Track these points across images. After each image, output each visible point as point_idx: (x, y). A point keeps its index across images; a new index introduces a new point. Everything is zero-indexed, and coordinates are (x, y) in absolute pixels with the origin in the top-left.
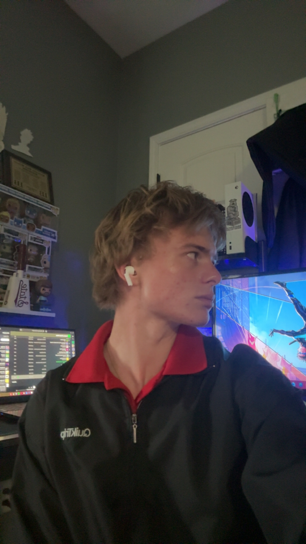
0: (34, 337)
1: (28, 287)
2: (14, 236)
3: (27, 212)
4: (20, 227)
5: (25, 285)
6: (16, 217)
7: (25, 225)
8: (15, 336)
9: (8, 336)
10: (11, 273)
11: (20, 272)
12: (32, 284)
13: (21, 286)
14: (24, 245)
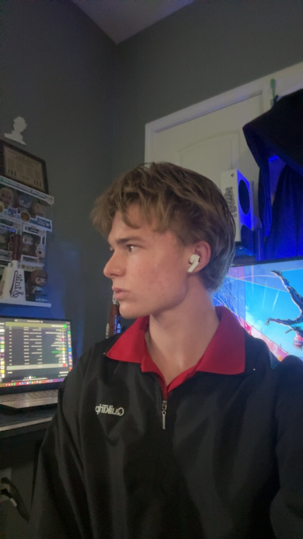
0: (30, 328)
1: (23, 278)
2: (9, 226)
3: (21, 202)
4: (13, 216)
5: (20, 275)
6: (10, 207)
7: (20, 215)
8: (10, 327)
9: (3, 327)
10: (6, 264)
11: (15, 262)
12: (28, 275)
13: (16, 277)
14: (19, 236)
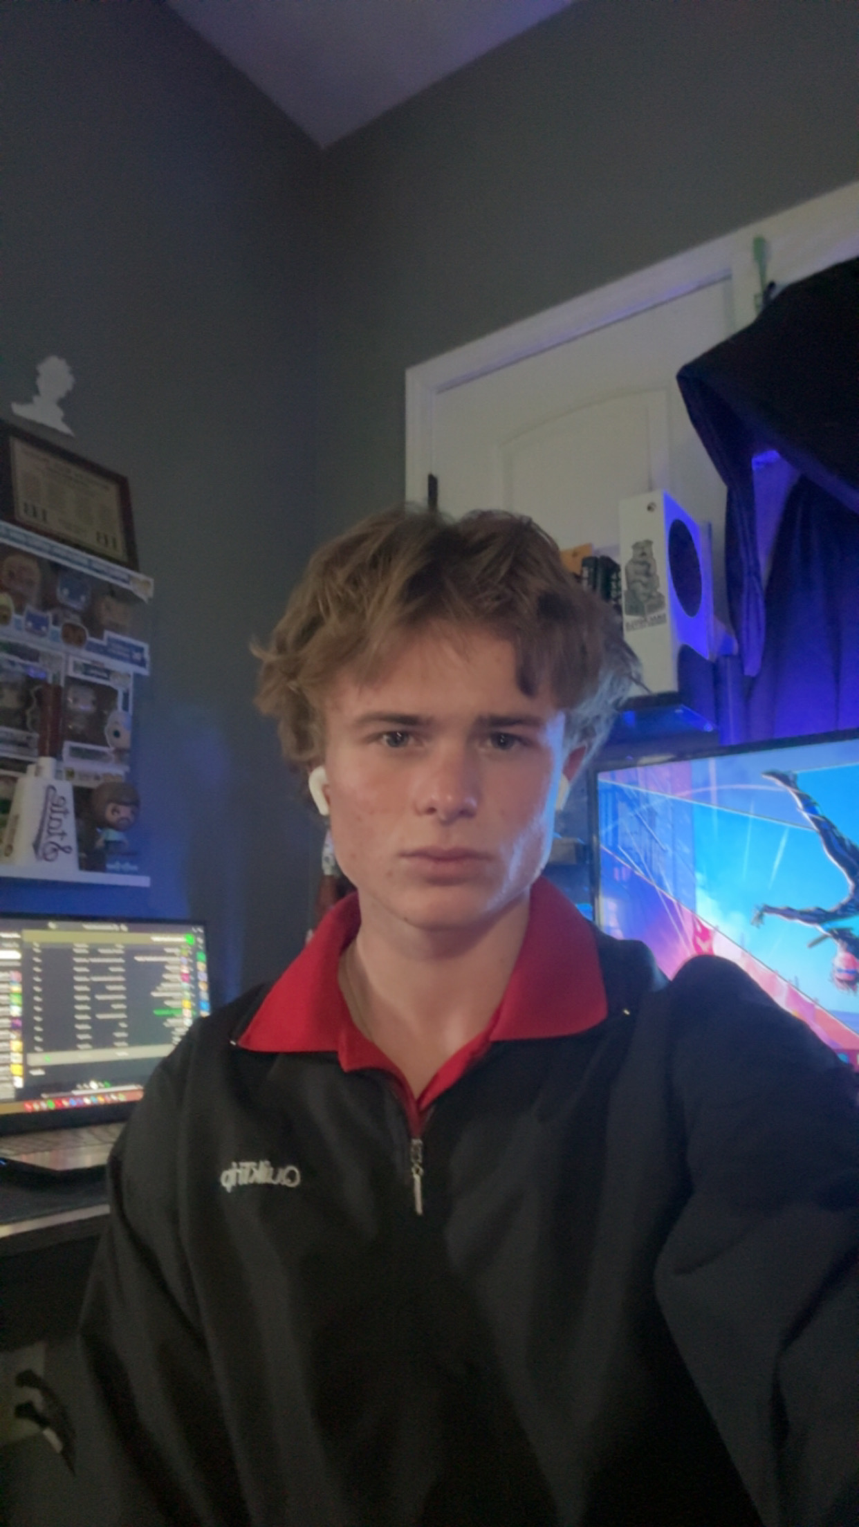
0: (91, 945)
1: (70, 805)
2: (28, 663)
3: (62, 594)
4: (43, 635)
5: (63, 798)
6: (30, 608)
7: (58, 629)
8: (36, 945)
9: (17, 945)
10: (21, 766)
11: (47, 763)
13: (51, 804)
14: (58, 691)
